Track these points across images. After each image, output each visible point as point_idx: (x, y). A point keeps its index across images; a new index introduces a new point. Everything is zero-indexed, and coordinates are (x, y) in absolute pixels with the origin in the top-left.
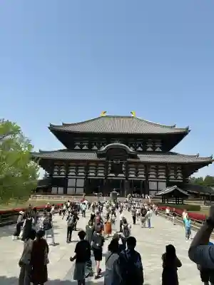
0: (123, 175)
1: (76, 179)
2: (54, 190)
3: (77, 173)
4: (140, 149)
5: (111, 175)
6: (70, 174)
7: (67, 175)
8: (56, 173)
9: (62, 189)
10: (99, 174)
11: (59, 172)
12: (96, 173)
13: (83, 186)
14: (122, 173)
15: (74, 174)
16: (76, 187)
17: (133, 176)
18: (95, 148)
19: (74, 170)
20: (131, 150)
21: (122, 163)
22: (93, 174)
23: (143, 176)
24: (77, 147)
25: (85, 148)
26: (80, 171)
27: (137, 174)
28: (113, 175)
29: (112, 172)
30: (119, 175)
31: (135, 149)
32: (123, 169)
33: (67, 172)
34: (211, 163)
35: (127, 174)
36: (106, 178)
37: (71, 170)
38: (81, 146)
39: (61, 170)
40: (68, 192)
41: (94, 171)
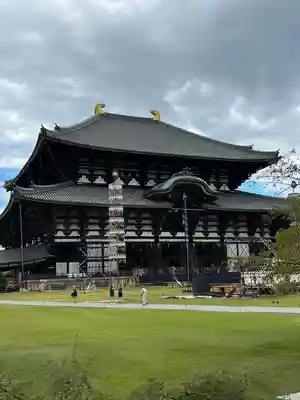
0: (184, 234)
1: (103, 243)
2: (61, 268)
3: (102, 232)
5: (164, 234)
6: (90, 233)
7: (84, 241)
8: (60, 234)
9: (76, 263)
10: (144, 234)
11: (67, 232)
12: (139, 233)
14: (182, 230)
15: (97, 233)
16: (103, 261)
17: (201, 235)
19: (97, 227)
21: (181, 212)
22: (133, 234)
23: (216, 235)
25: (100, 181)
27: (206, 233)
28: (168, 234)
30: (179, 234)
32: (184, 223)
33: (83, 232)
35: (191, 232)
36: (157, 241)
37: (90, 227)
38: (92, 177)
39: (72, 227)
40: (90, 270)
41: (134, 227)
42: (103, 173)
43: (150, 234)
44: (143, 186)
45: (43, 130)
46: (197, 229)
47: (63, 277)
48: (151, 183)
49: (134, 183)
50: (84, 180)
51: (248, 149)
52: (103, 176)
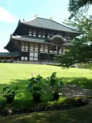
0: (56, 52)
1: (34, 52)
2: (23, 58)
3: (34, 49)
5: (51, 51)
6: (31, 50)
7: (29, 51)
8: (23, 49)
9: (27, 58)
11: (25, 49)
12: (44, 50)
13: (37, 56)
15: (32, 50)
16: (34, 57)
17: (61, 52)
19: (33, 48)
20: (65, 40)
21: (56, 46)
22: (42, 51)
26: (35, 48)
28: (52, 51)
30: (55, 52)
32: (57, 49)
33: (29, 49)
35: (58, 51)
36: (49, 53)
37: (31, 48)
38: (32, 34)
39: (26, 48)
40: (30, 60)
41: (43, 49)
42: (35, 33)
43: (47, 51)
44: (46, 38)
45: (20, 21)
46: (60, 51)
47: (23, 61)
48: (48, 37)
49: (44, 37)
50: (30, 35)
52: (35, 34)
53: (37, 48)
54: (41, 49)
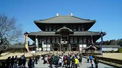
1: (47, 44)
3: (47, 41)
4: (75, 30)
9: (41, 48)
12: (56, 41)
13: (50, 47)
16: (47, 48)
17: (72, 42)
18: (55, 30)
20: (71, 30)
21: (67, 37)
22: (54, 42)
23: (77, 42)
24: (47, 30)
25: (50, 30)
29: (63, 41)
30: (66, 42)
31: (73, 30)
32: (68, 39)
34: (105, 35)
36: (60, 43)
39: (40, 40)
40: (43, 50)
41: (54, 40)
43: (58, 42)
45: (35, 21)
51: (88, 20)
53: (50, 40)
54: (53, 40)
